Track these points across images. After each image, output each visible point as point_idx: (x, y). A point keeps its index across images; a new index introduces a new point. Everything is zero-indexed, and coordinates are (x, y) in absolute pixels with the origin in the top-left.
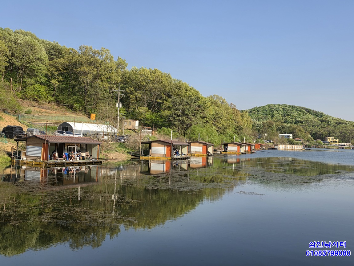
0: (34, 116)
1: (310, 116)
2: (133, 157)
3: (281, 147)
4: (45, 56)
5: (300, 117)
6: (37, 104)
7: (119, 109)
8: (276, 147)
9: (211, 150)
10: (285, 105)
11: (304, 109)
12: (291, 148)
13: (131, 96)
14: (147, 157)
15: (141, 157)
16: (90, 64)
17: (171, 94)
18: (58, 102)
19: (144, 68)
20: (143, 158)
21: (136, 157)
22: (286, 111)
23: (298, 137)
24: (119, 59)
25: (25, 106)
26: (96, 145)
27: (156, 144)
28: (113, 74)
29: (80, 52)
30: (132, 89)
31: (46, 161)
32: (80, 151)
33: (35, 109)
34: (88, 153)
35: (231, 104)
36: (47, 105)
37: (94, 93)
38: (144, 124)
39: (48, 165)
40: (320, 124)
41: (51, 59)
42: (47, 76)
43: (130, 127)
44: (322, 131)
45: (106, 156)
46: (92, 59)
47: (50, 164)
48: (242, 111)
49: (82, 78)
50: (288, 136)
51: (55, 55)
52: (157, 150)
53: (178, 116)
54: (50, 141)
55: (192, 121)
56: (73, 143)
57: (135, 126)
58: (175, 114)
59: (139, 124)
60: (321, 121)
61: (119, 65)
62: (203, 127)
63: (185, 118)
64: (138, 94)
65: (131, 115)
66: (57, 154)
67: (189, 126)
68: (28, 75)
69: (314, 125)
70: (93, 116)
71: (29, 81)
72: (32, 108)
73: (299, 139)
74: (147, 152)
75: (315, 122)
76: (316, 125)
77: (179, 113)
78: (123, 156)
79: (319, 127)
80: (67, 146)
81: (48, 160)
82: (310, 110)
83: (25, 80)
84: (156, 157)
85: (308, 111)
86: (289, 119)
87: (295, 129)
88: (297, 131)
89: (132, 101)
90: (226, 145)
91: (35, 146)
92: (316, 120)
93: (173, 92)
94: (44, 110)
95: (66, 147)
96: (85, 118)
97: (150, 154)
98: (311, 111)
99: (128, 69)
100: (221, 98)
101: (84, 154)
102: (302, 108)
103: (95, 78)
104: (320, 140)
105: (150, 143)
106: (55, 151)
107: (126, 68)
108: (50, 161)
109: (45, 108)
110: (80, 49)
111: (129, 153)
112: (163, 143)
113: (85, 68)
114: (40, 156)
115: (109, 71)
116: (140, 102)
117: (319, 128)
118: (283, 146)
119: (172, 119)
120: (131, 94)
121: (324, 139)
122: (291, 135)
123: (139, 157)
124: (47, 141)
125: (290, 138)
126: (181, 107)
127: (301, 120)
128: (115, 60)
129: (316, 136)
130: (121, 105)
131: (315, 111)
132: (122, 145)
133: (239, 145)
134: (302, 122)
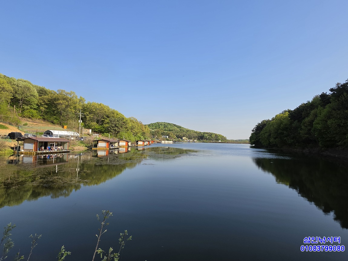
0: (29, 127)
1: (176, 127)
2: (88, 148)
3: (163, 142)
4: (36, 94)
5: (171, 128)
6: (31, 120)
7: (80, 123)
8: (161, 142)
9: (130, 144)
10: (165, 123)
11: (173, 124)
12: (167, 142)
13: (87, 117)
14: (96, 148)
16: (64, 99)
17: (109, 116)
18: (44, 119)
19: (94, 102)
20: (94, 149)
21: (90, 148)
22: (166, 125)
24: (81, 98)
25: (23, 121)
26: (67, 142)
27: (101, 141)
28: (77, 105)
29: (58, 93)
30: (88, 113)
31: (36, 152)
32: (57, 146)
33: (29, 123)
34: (62, 147)
35: (140, 121)
36: (37, 121)
37: (66, 115)
38: (94, 131)
39: (37, 154)
41: (39, 96)
42: (37, 105)
43: (86, 133)
44: (181, 134)
45: (73, 148)
46: (65, 97)
47: (39, 153)
48: (145, 125)
49: (59, 107)
50: (166, 137)
51: (43, 94)
52: (101, 145)
53: (113, 127)
54: (39, 140)
55: (120, 129)
56: (53, 142)
57: (89, 132)
58: (111, 126)
59: (92, 131)
60: (180, 130)
61: (81, 100)
62: (126, 132)
63: (116, 128)
64: (91, 116)
65: (87, 127)
66: (43, 148)
67: (118, 132)
68: (26, 104)
69: (177, 132)
70: (65, 127)
71: (26, 107)
72: (28, 122)
73: (171, 138)
74: (96, 146)
77: (114, 126)
78: (83, 148)
79: (179, 133)
80: (50, 143)
81: (37, 151)
83: (23, 107)
84: (101, 148)
85: (175, 125)
86: (166, 129)
87: (169, 133)
88: (170, 134)
89: (88, 119)
90: (137, 141)
91: (29, 143)
92: (178, 129)
93: (110, 115)
94: (35, 124)
95: (49, 144)
96: (61, 128)
97: (98, 147)
99: (86, 103)
100: (135, 118)
101: (59, 147)
102: (172, 124)
103: (67, 106)
105: (98, 141)
106: (42, 146)
107: (85, 102)
108: (38, 152)
109: (36, 123)
110: (58, 91)
111: (86, 146)
112: (104, 141)
113: (61, 102)
114: (33, 149)
115: (75, 103)
116: (92, 120)
118: (164, 141)
119: (109, 129)
120: (87, 115)
121: (181, 138)
122: (168, 136)
123: (92, 148)
124: (37, 141)
126: (115, 123)
128: (79, 98)
129: (178, 137)
130: (81, 121)
131: (178, 125)
132: (82, 142)
133: (144, 141)
134: (172, 130)
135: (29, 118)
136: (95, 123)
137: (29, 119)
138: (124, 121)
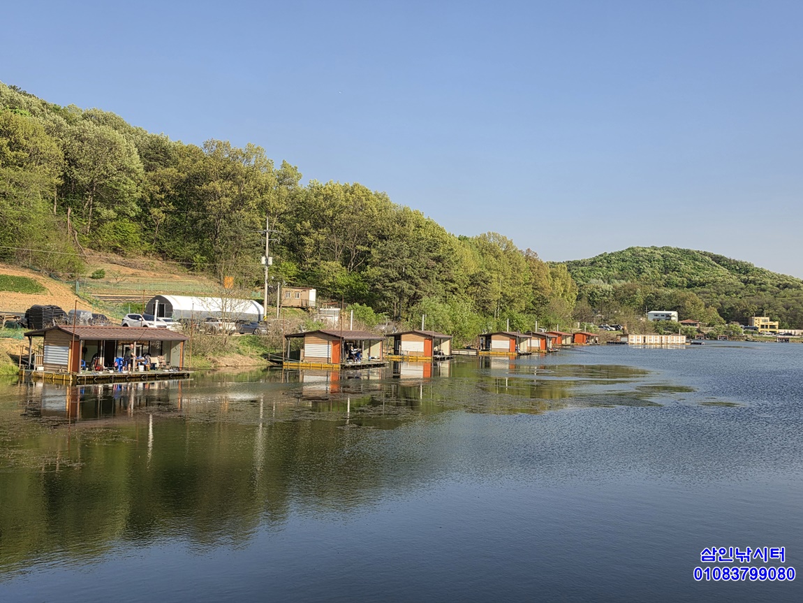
0: (108, 283)
1: (723, 271)
2: (272, 364)
3: (635, 339)
4: (137, 163)
5: (699, 273)
6: (119, 258)
7: (267, 268)
8: (624, 339)
10: (668, 249)
11: (710, 255)
12: (658, 342)
13: (307, 240)
14: (295, 363)
15: (284, 363)
16: (227, 177)
17: (386, 233)
19: (333, 183)
20: (288, 364)
21: (276, 362)
22: (670, 261)
23: (690, 318)
24: (284, 166)
26: (177, 342)
27: (312, 338)
28: (270, 197)
29: (206, 152)
30: (308, 224)
31: (75, 373)
32: (149, 354)
33: (111, 267)
34: (163, 358)
35: (529, 249)
37: (232, 234)
39: (78, 381)
40: (742, 289)
41: (147, 169)
42: (141, 202)
43: (296, 302)
44: (745, 301)
45: (214, 361)
46: (229, 168)
47: (82, 379)
48: (553, 265)
49: (212, 204)
50: (669, 316)
51: (157, 160)
52: (316, 350)
53: (392, 280)
54: (82, 336)
55: (420, 289)
56: (129, 340)
57: (307, 301)
58: (387, 276)
60: (745, 282)
61: (283, 179)
62: (445, 300)
63: (404, 285)
64: (321, 236)
66: (101, 360)
67: (415, 299)
68: (102, 200)
69: (729, 292)
70: (230, 280)
71: (105, 213)
72: (106, 267)
73: (692, 322)
74: (296, 355)
75: (732, 284)
76: (734, 290)
77: (393, 273)
78: (249, 361)
79: (739, 296)
80: (123, 344)
81: (78, 372)
82: (722, 257)
83: (98, 210)
84: (313, 364)
85: (718, 259)
86: (676, 279)
87: (684, 299)
88: (688, 303)
89: (308, 250)
90: (488, 338)
91: (59, 346)
92: (734, 279)
93: (391, 229)
94: (131, 271)
95: (120, 348)
96: (210, 284)
97: (301, 358)
98: (726, 260)
99: (303, 185)
100: (504, 238)
102: (705, 254)
103: (241, 201)
104: (738, 324)
105: (303, 335)
106: (98, 355)
107: (299, 183)
108: (82, 373)
109: (135, 267)
110: (206, 146)
111: (265, 356)
112: (326, 336)
113: (217, 185)
114: (66, 364)
115: (263, 190)
117: (740, 298)
118: (641, 337)
119: (379, 286)
120: (307, 234)
121: (746, 322)
122: (674, 313)
123: (281, 363)
124: (77, 337)
125: (673, 318)
127: (702, 280)
128: (277, 168)
129: (729, 315)
130: (270, 259)
131: (734, 260)
132: (255, 342)
134: (702, 285)
135: (115, 250)
136: (336, 264)
137: (113, 257)
138: (440, 252)
